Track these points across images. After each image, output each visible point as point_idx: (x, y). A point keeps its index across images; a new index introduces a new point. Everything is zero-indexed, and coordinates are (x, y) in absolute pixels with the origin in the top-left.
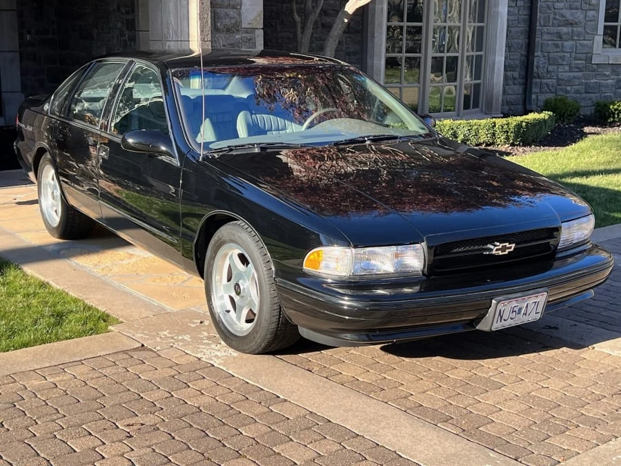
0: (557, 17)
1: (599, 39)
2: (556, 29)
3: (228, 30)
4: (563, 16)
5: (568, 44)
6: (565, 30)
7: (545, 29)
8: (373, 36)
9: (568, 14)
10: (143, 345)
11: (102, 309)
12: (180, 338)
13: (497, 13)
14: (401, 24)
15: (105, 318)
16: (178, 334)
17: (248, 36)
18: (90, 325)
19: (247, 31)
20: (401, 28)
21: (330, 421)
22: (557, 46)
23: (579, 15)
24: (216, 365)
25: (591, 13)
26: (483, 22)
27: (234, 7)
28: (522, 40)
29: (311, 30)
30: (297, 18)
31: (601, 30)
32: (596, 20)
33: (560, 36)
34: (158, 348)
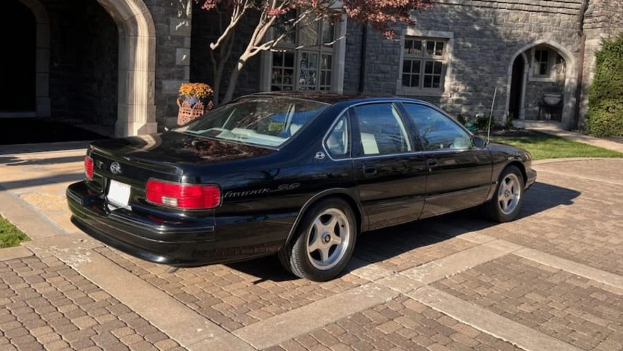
0: (377, 68)
1: (400, 81)
2: (375, 75)
3: (167, 66)
4: (379, 68)
5: (383, 83)
6: (380, 75)
7: (369, 74)
8: (263, 74)
9: (383, 68)
10: (34, 255)
11: (23, 231)
12: (62, 250)
13: (338, 65)
14: (281, 67)
15: (22, 237)
16: (62, 248)
17: (180, 69)
18: (10, 242)
19: (179, 66)
20: (281, 70)
21: (120, 302)
22: (376, 84)
23: (388, 68)
24: (73, 268)
25: (395, 67)
26: (330, 69)
27: (171, 53)
28: (356, 80)
29: (222, 68)
30: (214, 61)
31: (400, 77)
32: (397, 71)
33: (377, 79)
34: (43, 257)
